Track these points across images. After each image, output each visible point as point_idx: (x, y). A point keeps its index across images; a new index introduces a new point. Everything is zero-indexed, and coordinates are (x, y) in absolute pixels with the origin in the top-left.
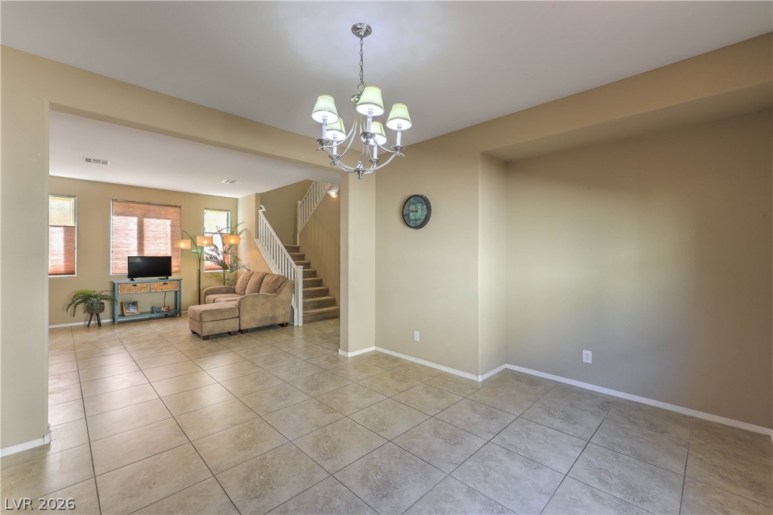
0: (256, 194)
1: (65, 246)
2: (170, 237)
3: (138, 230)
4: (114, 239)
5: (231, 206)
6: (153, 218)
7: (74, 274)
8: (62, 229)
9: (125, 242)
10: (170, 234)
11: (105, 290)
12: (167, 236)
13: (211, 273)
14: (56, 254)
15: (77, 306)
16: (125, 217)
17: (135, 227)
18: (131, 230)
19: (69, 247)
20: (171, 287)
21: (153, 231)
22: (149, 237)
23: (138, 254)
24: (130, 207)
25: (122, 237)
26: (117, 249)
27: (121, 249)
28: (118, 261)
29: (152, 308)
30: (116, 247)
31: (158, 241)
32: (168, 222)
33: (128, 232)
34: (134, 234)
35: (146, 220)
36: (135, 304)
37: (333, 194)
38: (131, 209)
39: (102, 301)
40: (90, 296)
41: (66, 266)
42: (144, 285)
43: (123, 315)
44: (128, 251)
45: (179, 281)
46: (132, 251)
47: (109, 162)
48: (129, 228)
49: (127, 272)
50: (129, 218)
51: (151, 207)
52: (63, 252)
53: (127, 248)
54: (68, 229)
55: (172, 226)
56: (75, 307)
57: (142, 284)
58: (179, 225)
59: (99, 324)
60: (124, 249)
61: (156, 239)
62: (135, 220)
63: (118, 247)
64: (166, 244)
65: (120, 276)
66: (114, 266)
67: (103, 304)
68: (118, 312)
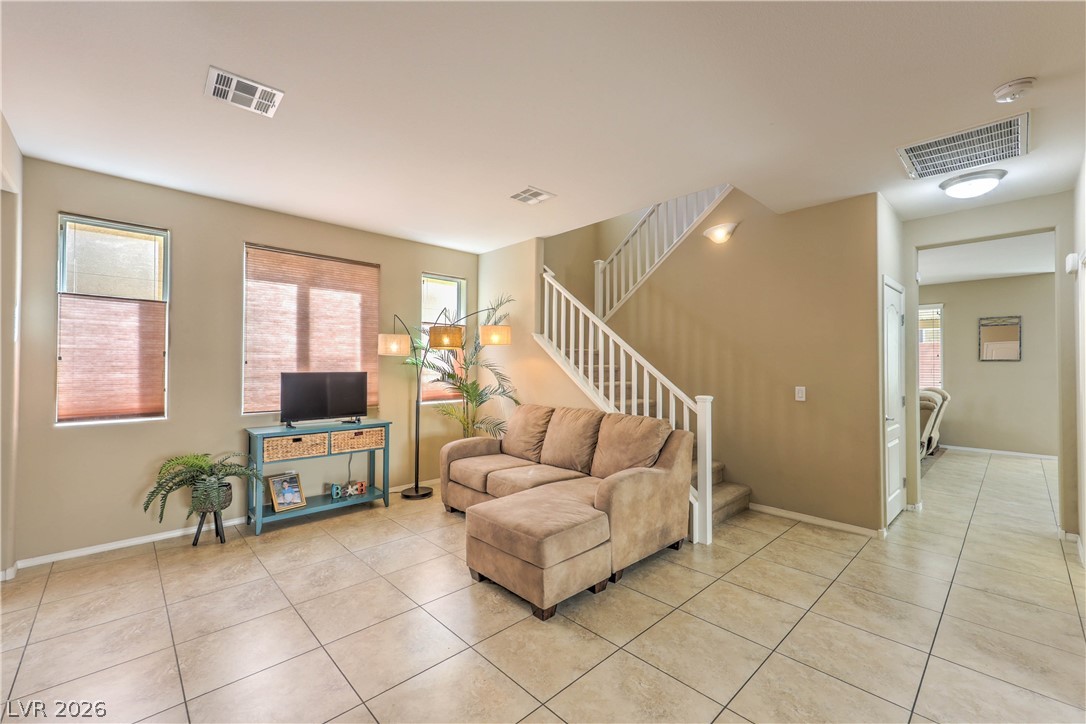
0: (538, 239)
1: (143, 348)
2: (359, 330)
3: (299, 313)
4: (251, 333)
5: (468, 270)
6: (328, 287)
7: (161, 413)
8: (135, 306)
9: (272, 339)
10: (359, 325)
11: (231, 452)
12: (354, 328)
13: (436, 406)
14: (121, 369)
15: (169, 495)
16: (272, 284)
17: (292, 307)
18: (284, 313)
19: (150, 351)
20: (368, 441)
21: (328, 317)
22: (319, 330)
23: (298, 367)
24: (283, 262)
25: (268, 327)
26: (256, 356)
27: (263, 356)
28: (257, 384)
29: (327, 487)
30: (255, 351)
31: (337, 339)
32: (357, 298)
33: (279, 317)
34: (292, 323)
35: (314, 292)
36: (294, 480)
37: (720, 234)
38: (284, 268)
39: (228, 480)
40: (202, 471)
41: (143, 396)
42: (318, 438)
43: (269, 509)
44: (279, 360)
45: (386, 426)
46: (287, 360)
47: (279, 97)
48: (281, 309)
49: (278, 407)
50: (281, 286)
51: (325, 264)
52: (136, 363)
53: (276, 353)
54: (148, 308)
55: (364, 305)
56: (165, 497)
57: (313, 437)
58: (375, 305)
59: (219, 532)
60: (271, 356)
61: (333, 335)
62: (292, 290)
63: (258, 351)
64: (353, 345)
65: (260, 417)
66: (249, 394)
67: (229, 486)
68: (258, 501)
